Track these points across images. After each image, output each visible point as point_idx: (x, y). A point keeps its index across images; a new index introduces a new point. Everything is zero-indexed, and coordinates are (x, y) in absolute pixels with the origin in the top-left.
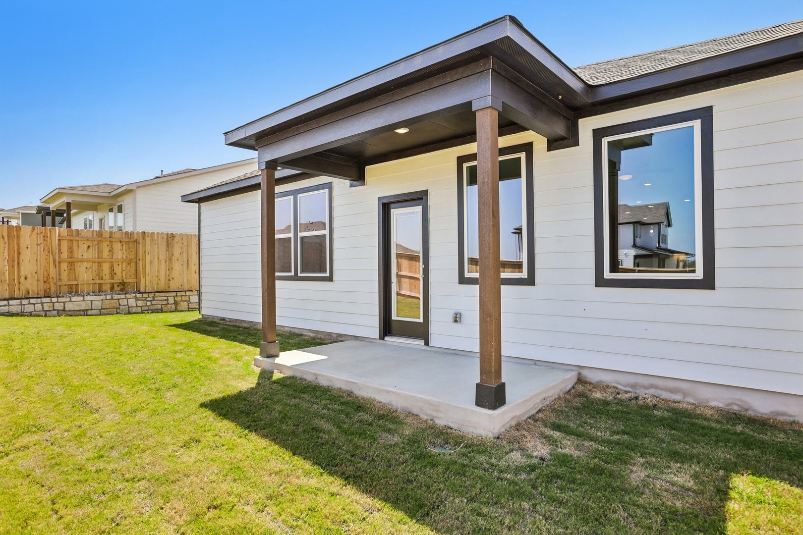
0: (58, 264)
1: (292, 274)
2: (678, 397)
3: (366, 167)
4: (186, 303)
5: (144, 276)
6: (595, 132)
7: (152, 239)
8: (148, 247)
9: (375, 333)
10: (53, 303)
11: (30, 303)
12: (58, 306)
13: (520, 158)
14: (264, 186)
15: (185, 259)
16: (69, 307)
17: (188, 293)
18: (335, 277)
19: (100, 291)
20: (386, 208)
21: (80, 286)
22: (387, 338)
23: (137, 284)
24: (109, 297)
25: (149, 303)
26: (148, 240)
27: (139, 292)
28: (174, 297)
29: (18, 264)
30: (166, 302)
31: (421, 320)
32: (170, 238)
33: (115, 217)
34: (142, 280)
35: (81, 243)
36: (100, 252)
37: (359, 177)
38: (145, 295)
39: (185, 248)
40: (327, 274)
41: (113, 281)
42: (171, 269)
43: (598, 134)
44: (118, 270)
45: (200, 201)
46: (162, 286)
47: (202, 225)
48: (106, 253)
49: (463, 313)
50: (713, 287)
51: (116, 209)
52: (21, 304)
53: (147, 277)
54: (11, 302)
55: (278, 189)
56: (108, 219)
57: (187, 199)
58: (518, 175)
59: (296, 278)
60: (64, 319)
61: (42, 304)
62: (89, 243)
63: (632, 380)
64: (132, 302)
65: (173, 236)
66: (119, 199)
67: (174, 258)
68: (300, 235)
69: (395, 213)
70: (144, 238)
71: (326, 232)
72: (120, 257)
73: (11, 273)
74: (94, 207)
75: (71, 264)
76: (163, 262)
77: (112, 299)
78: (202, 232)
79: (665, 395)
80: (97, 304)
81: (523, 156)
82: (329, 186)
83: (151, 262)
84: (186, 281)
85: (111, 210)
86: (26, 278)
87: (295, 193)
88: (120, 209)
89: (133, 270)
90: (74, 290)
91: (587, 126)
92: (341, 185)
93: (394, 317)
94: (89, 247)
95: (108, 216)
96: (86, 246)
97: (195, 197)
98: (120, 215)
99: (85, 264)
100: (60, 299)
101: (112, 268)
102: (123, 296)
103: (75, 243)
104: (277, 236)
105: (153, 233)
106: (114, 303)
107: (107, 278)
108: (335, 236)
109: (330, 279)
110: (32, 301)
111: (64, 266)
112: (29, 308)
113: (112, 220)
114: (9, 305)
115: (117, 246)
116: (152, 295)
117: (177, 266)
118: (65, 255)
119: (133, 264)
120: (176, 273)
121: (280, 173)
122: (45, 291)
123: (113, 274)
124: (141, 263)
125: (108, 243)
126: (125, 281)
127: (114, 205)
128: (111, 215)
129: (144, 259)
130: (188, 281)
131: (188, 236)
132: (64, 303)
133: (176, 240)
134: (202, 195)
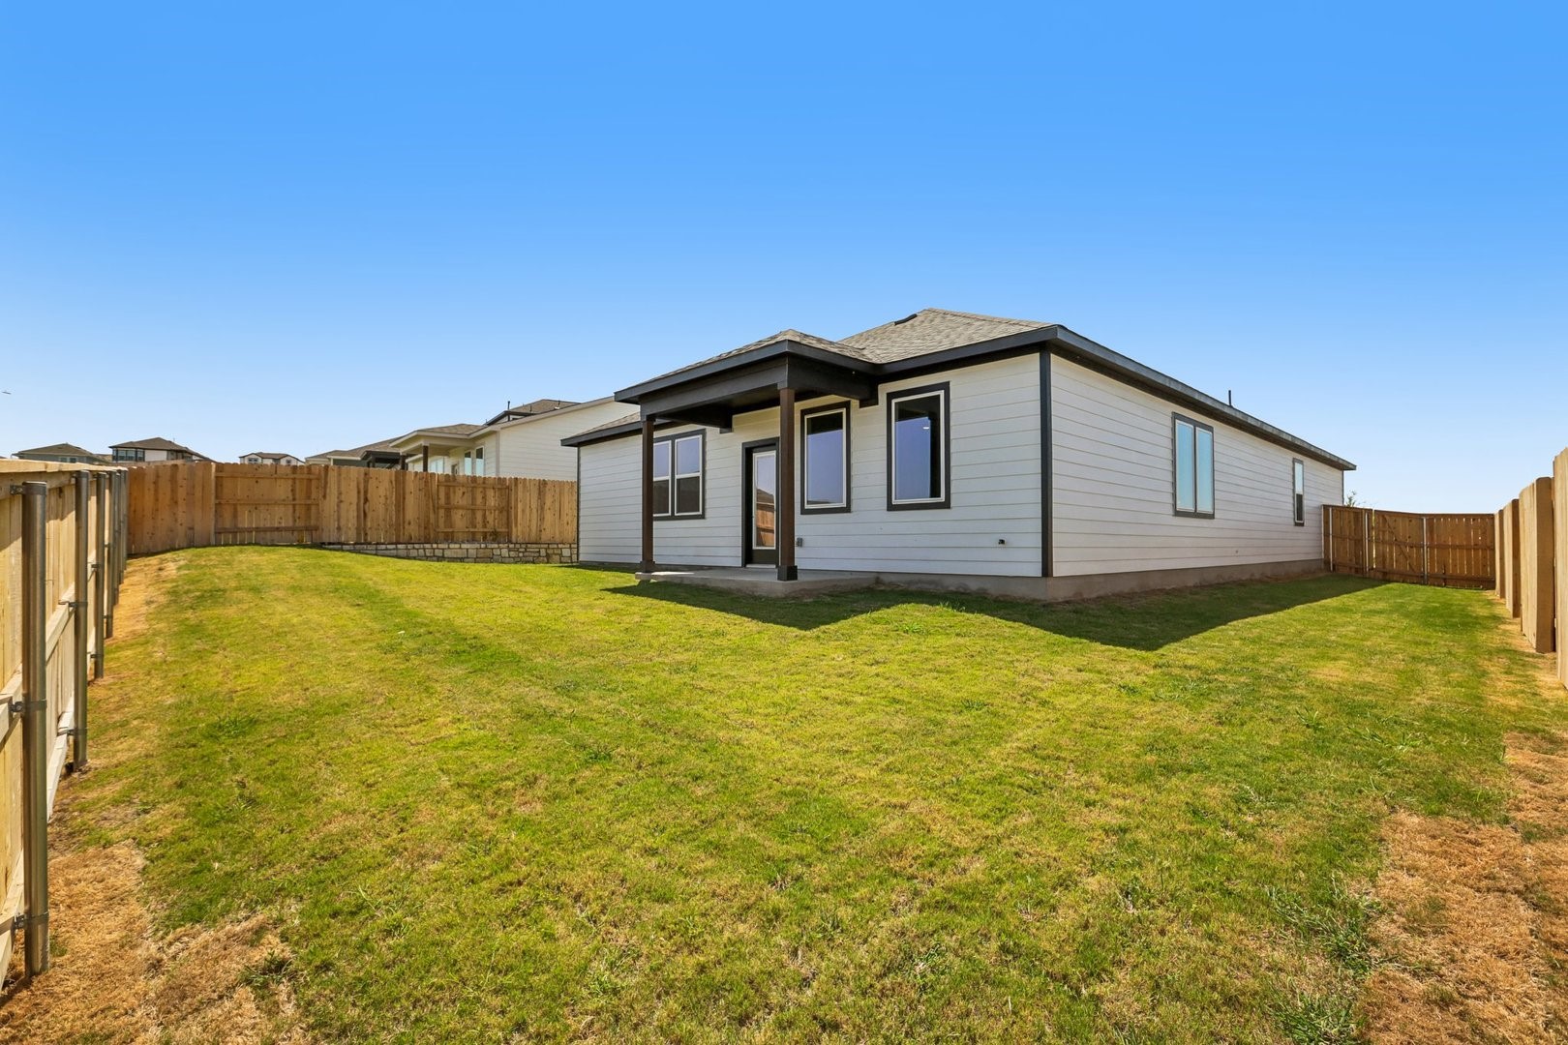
0: (436, 509)
1: (670, 514)
2: (932, 587)
3: (734, 416)
4: (558, 557)
5: (516, 526)
6: (888, 394)
7: (524, 486)
8: (520, 494)
9: (739, 563)
10: (434, 549)
11: (414, 548)
12: (438, 553)
13: (841, 413)
14: (644, 431)
15: (557, 509)
16: (448, 554)
17: (560, 546)
18: (707, 515)
19: (473, 540)
20: (749, 452)
21: (455, 534)
22: (748, 566)
23: (509, 534)
24: (483, 546)
25: (521, 555)
26: (520, 486)
27: (510, 542)
28: (546, 549)
29: (404, 509)
30: (538, 554)
31: (774, 548)
32: (542, 485)
33: (473, 463)
34: (514, 530)
35: (457, 489)
36: (474, 499)
37: (726, 425)
38: (518, 546)
39: (557, 496)
40: (700, 513)
41: (485, 530)
42: (542, 519)
43: (891, 396)
44: (490, 518)
45: (579, 445)
46: (533, 539)
47: (582, 469)
48: (479, 501)
49: (803, 537)
50: (949, 507)
51: (474, 453)
52: (407, 549)
53: (519, 528)
54: (399, 546)
55: (657, 434)
56: (464, 465)
57: (567, 443)
58: (841, 427)
59: (673, 518)
60: (445, 564)
61: (424, 549)
62: (465, 490)
63: (908, 578)
64: (505, 552)
65: (544, 483)
66: (480, 442)
67: (546, 507)
68: (677, 477)
69: (756, 456)
70: (516, 485)
71: (700, 474)
72: (493, 504)
73: (398, 517)
74: (445, 451)
75: (448, 510)
76: (534, 511)
77: (486, 548)
78: (581, 476)
79: (926, 586)
80: (473, 553)
81: (844, 411)
82: (703, 432)
83: (523, 511)
84: (557, 533)
85: (468, 455)
86: (409, 523)
87: (673, 438)
88: (480, 454)
89: (505, 519)
90: (449, 538)
91: (884, 389)
92: (713, 432)
93: (755, 547)
94: (464, 493)
95: (464, 461)
96: (461, 492)
97: (575, 441)
98: (479, 461)
99: (460, 512)
100: (440, 546)
101: (484, 516)
102: (496, 546)
103: (451, 489)
104: (655, 479)
105: (525, 479)
106: (488, 552)
107: (480, 528)
108: (707, 477)
109: (702, 517)
110: (417, 546)
111: (442, 512)
112: (413, 553)
113: (468, 468)
114: (397, 549)
115: (490, 493)
116: (524, 546)
117: (548, 516)
118: (442, 501)
119: (505, 513)
120: (547, 524)
121: (658, 421)
122: (425, 537)
123: (485, 523)
124: (513, 511)
125: (481, 490)
126: (498, 530)
127: (473, 449)
128: (468, 460)
129: (516, 507)
130: (560, 533)
131: (561, 484)
132: (443, 549)
133: (548, 487)
134: (583, 439)
